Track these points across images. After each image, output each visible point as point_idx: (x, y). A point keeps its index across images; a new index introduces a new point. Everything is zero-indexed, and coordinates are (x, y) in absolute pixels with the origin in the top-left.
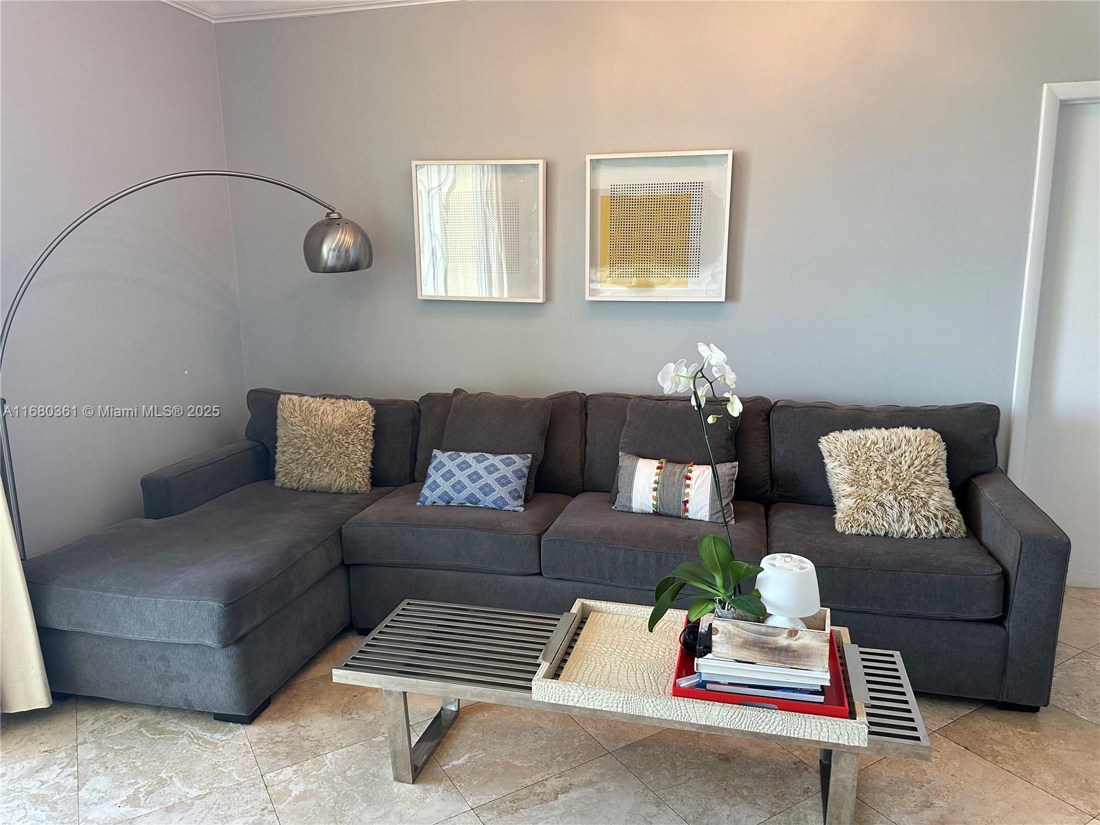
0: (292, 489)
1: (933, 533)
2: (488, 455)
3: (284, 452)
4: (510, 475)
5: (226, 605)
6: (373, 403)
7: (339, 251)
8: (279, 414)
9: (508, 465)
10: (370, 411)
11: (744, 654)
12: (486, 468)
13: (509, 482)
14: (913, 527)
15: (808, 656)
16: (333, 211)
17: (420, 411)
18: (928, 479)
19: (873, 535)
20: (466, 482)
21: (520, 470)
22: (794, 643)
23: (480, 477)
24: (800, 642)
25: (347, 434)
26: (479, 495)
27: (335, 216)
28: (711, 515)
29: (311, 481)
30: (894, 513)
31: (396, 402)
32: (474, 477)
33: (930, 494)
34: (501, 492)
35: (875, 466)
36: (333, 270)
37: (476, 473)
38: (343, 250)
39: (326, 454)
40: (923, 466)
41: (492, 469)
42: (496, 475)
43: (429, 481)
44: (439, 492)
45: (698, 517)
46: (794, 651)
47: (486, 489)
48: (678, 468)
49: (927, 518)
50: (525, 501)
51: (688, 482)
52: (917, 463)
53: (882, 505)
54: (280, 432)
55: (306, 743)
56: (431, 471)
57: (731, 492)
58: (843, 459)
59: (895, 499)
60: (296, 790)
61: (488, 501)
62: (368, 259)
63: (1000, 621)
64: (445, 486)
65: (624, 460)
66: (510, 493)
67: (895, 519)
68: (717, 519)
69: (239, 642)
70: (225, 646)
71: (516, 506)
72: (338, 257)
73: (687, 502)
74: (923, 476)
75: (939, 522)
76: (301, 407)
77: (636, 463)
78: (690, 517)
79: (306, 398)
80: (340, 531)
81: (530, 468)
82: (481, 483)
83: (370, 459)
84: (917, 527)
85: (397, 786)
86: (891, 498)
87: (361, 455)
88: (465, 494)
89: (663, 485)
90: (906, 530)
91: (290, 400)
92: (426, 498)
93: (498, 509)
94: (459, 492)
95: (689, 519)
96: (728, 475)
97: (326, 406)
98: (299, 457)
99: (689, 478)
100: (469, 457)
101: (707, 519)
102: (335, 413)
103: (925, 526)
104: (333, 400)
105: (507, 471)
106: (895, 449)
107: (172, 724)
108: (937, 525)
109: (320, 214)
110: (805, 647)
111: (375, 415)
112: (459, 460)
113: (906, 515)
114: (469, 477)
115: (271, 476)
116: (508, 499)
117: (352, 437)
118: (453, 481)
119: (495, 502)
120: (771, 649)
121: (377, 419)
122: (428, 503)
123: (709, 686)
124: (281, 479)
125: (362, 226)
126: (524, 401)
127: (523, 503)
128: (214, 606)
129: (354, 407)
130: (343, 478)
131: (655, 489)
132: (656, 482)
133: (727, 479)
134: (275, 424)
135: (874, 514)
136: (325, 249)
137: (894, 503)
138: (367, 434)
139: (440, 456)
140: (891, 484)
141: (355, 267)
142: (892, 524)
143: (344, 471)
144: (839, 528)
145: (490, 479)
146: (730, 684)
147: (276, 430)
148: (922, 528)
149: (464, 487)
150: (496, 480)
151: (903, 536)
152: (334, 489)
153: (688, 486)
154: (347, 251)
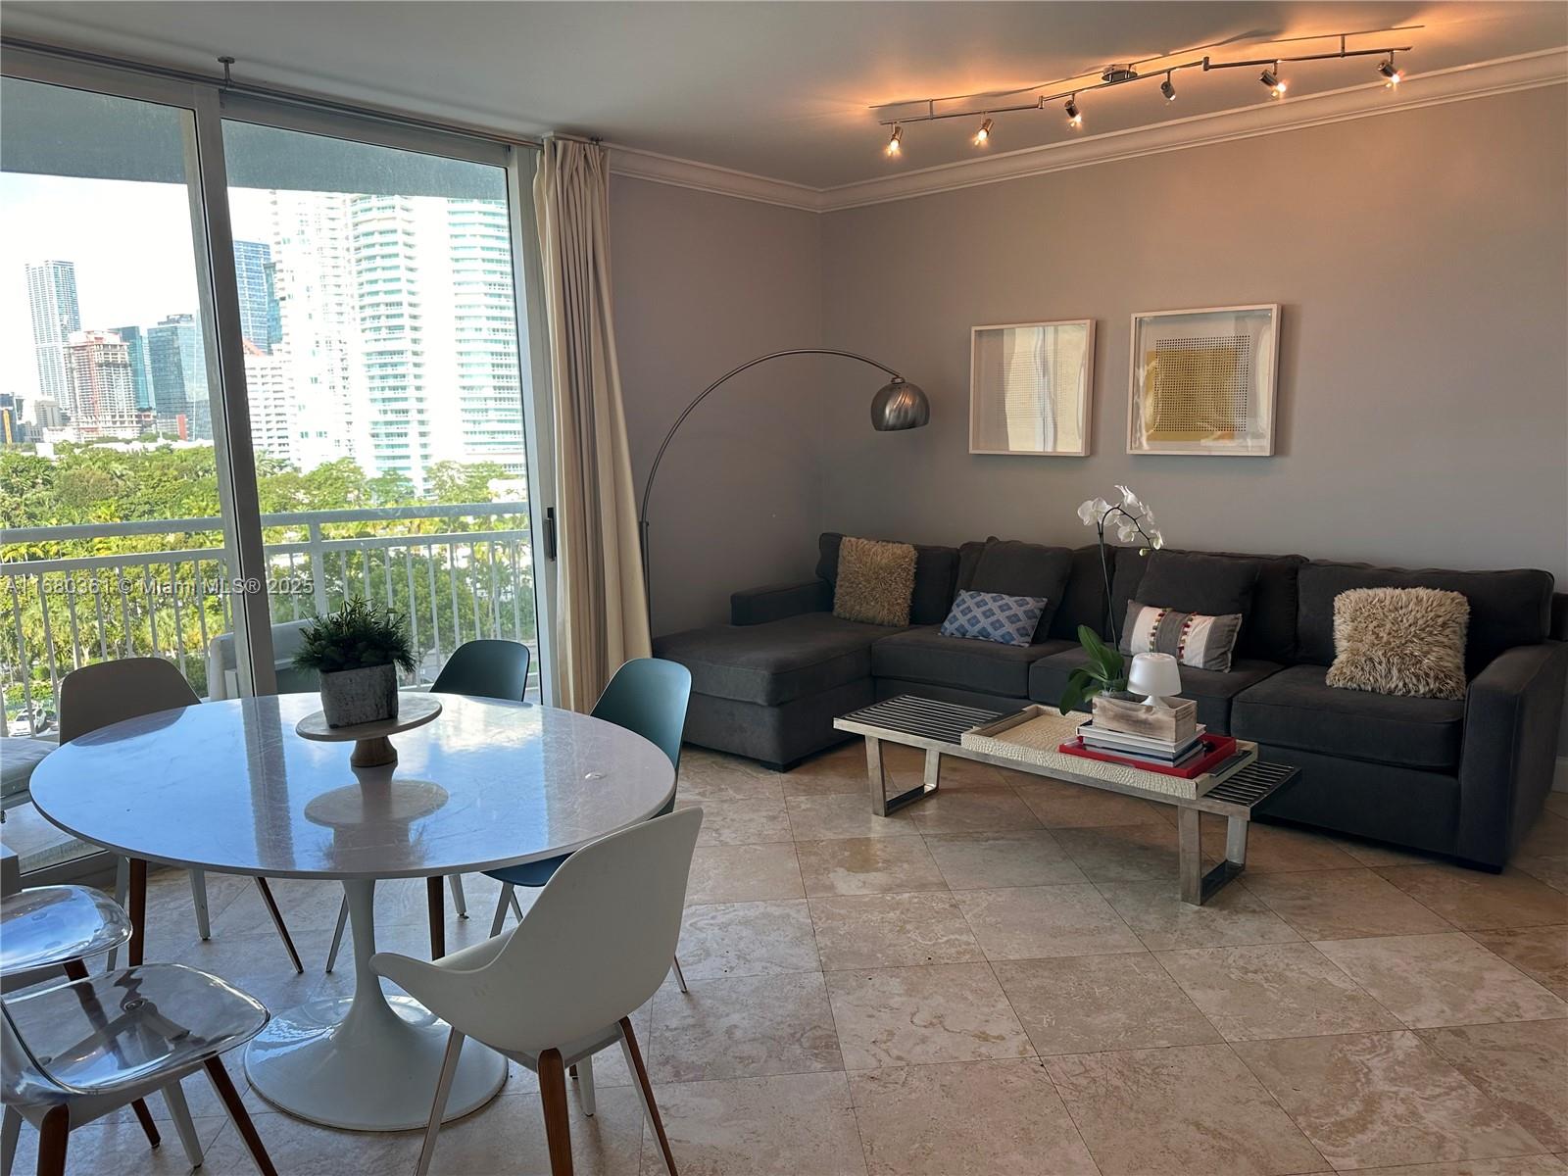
0: (845, 619)
1: (1422, 692)
2: (1004, 596)
3: (841, 586)
4: (1021, 616)
5: (773, 674)
6: (916, 548)
7: (899, 412)
8: (840, 554)
9: (1021, 606)
10: (913, 554)
11: (1114, 725)
12: (1000, 607)
13: (1019, 620)
14: (1401, 685)
15: (1161, 728)
16: (898, 377)
17: (959, 557)
18: (1429, 639)
19: (1361, 690)
20: (980, 616)
21: (1032, 611)
22: (1151, 717)
23: (994, 614)
24: (1155, 716)
25: (891, 573)
26: (990, 629)
27: (899, 380)
28: (1205, 663)
29: (860, 612)
30: (1382, 668)
31: (937, 548)
32: (988, 613)
33: (1426, 654)
34: (1009, 628)
35: (1375, 623)
36: (893, 428)
37: (990, 610)
38: (903, 410)
39: (873, 589)
40: (1428, 626)
41: (1005, 608)
42: (1008, 613)
43: (951, 615)
44: (956, 625)
45: (1193, 663)
46: (1150, 724)
47: (997, 625)
48: (1180, 616)
49: (1417, 677)
50: (1033, 639)
51: (1186, 629)
52: (1420, 622)
53: (1371, 660)
54: (840, 569)
55: (819, 788)
56: (954, 607)
57: (1230, 642)
58: (1347, 616)
59: (1385, 654)
60: (803, 806)
61: (996, 635)
62: (924, 417)
63: (1453, 771)
64: (962, 620)
65: (1131, 606)
66: (1018, 630)
67: (1383, 675)
68: (1211, 666)
69: (779, 705)
70: (770, 705)
71: (1023, 642)
72: (898, 417)
73: (1182, 648)
74: (1423, 635)
75: (1431, 681)
76: (857, 547)
77: (1141, 608)
78: (1185, 663)
79: (862, 540)
80: (870, 647)
81: (1044, 611)
82: (993, 619)
83: (909, 597)
84: (1405, 685)
85: (874, 817)
86: (1380, 653)
87: (901, 593)
88: (978, 627)
89: (1161, 631)
90: (1393, 686)
91: (849, 541)
92: (946, 629)
93: (1006, 641)
94: (973, 625)
95: (1184, 665)
96: (1229, 626)
97: (878, 548)
98: (851, 590)
99: (1188, 626)
100: (987, 597)
101: (1201, 666)
102: (884, 554)
103: (1414, 685)
104: (884, 544)
105: (1020, 611)
106: (1401, 608)
107: (733, 764)
108: (1428, 684)
109: (886, 380)
110: (1158, 721)
111: (918, 558)
112: (979, 599)
113: (1395, 671)
114: (984, 613)
115: (830, 608)
116: (1015, 635)
117: (895, 575)
118: (969, 616)
119: (1003, 636)
120: (1134, 721)
121: (919, 562)
122: (947, 633)
123: (1089, 748)
124: (838, 610)
125: (923, 389)
126: (1048, 550)
127: (1030, 640)
128: (765, 673)
129: (897, 549)
130: (886, 611)
131: (1153, 635)
132: (1155, 628)
133: (1227, 629)
134: (837, 562)
135: (1362, 669)
136: (887, 411)
137: (1383, 659)
138: (908, 574)
139: (964, 595)
140: (1385, 639)
141: (912, 425)
142: (1379, 679)
143: (886, 604)
144: (1328, 682)
145: (1001, 616)
146: (1104, 748)
147: (837, 567)
148: (1410, 685)
149: (978, 622)
150: (1007, 617)
151: (1390, 692)
152: (877, 622)
153: (1185, 633)
154: (906, 412)
